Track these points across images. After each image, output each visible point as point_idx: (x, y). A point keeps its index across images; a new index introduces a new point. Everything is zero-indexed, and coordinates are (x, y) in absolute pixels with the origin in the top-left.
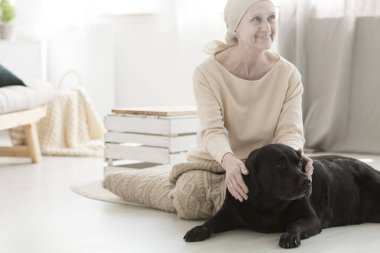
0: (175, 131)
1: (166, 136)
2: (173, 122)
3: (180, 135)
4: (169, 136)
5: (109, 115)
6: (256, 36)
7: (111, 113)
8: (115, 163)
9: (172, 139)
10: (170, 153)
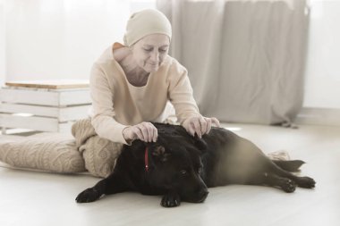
0: (63, 103)
1: (56, 107)
2: (62, 94)
3: (68, 106)
4: (59, 107)
5: (3, 88)
6: (145, 62)
7: (5, 86)
8: (8, 132)
9: (61, 110)
10: (60, 123)
